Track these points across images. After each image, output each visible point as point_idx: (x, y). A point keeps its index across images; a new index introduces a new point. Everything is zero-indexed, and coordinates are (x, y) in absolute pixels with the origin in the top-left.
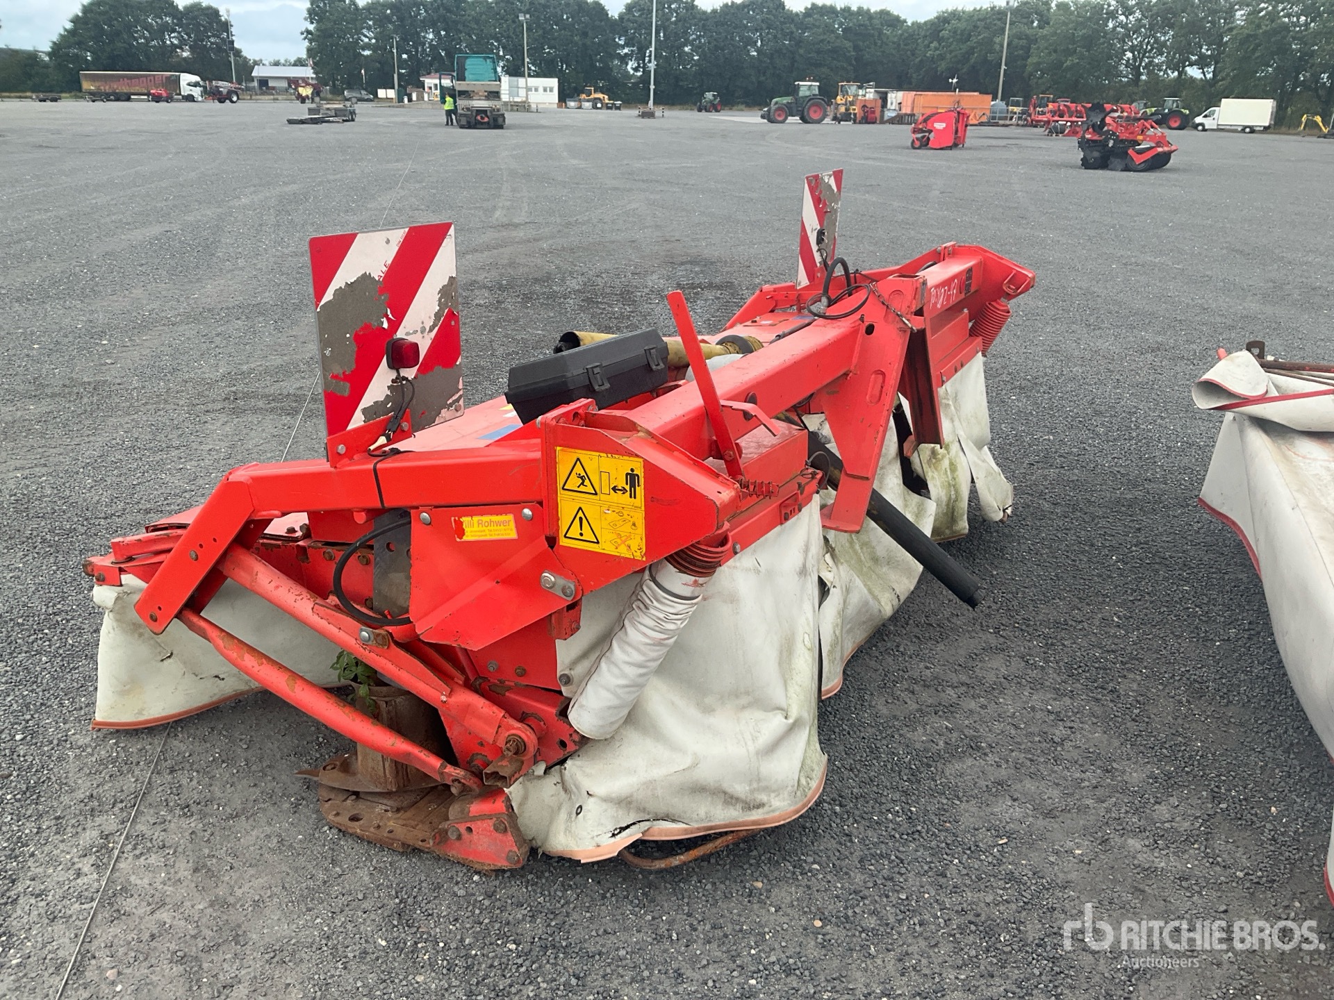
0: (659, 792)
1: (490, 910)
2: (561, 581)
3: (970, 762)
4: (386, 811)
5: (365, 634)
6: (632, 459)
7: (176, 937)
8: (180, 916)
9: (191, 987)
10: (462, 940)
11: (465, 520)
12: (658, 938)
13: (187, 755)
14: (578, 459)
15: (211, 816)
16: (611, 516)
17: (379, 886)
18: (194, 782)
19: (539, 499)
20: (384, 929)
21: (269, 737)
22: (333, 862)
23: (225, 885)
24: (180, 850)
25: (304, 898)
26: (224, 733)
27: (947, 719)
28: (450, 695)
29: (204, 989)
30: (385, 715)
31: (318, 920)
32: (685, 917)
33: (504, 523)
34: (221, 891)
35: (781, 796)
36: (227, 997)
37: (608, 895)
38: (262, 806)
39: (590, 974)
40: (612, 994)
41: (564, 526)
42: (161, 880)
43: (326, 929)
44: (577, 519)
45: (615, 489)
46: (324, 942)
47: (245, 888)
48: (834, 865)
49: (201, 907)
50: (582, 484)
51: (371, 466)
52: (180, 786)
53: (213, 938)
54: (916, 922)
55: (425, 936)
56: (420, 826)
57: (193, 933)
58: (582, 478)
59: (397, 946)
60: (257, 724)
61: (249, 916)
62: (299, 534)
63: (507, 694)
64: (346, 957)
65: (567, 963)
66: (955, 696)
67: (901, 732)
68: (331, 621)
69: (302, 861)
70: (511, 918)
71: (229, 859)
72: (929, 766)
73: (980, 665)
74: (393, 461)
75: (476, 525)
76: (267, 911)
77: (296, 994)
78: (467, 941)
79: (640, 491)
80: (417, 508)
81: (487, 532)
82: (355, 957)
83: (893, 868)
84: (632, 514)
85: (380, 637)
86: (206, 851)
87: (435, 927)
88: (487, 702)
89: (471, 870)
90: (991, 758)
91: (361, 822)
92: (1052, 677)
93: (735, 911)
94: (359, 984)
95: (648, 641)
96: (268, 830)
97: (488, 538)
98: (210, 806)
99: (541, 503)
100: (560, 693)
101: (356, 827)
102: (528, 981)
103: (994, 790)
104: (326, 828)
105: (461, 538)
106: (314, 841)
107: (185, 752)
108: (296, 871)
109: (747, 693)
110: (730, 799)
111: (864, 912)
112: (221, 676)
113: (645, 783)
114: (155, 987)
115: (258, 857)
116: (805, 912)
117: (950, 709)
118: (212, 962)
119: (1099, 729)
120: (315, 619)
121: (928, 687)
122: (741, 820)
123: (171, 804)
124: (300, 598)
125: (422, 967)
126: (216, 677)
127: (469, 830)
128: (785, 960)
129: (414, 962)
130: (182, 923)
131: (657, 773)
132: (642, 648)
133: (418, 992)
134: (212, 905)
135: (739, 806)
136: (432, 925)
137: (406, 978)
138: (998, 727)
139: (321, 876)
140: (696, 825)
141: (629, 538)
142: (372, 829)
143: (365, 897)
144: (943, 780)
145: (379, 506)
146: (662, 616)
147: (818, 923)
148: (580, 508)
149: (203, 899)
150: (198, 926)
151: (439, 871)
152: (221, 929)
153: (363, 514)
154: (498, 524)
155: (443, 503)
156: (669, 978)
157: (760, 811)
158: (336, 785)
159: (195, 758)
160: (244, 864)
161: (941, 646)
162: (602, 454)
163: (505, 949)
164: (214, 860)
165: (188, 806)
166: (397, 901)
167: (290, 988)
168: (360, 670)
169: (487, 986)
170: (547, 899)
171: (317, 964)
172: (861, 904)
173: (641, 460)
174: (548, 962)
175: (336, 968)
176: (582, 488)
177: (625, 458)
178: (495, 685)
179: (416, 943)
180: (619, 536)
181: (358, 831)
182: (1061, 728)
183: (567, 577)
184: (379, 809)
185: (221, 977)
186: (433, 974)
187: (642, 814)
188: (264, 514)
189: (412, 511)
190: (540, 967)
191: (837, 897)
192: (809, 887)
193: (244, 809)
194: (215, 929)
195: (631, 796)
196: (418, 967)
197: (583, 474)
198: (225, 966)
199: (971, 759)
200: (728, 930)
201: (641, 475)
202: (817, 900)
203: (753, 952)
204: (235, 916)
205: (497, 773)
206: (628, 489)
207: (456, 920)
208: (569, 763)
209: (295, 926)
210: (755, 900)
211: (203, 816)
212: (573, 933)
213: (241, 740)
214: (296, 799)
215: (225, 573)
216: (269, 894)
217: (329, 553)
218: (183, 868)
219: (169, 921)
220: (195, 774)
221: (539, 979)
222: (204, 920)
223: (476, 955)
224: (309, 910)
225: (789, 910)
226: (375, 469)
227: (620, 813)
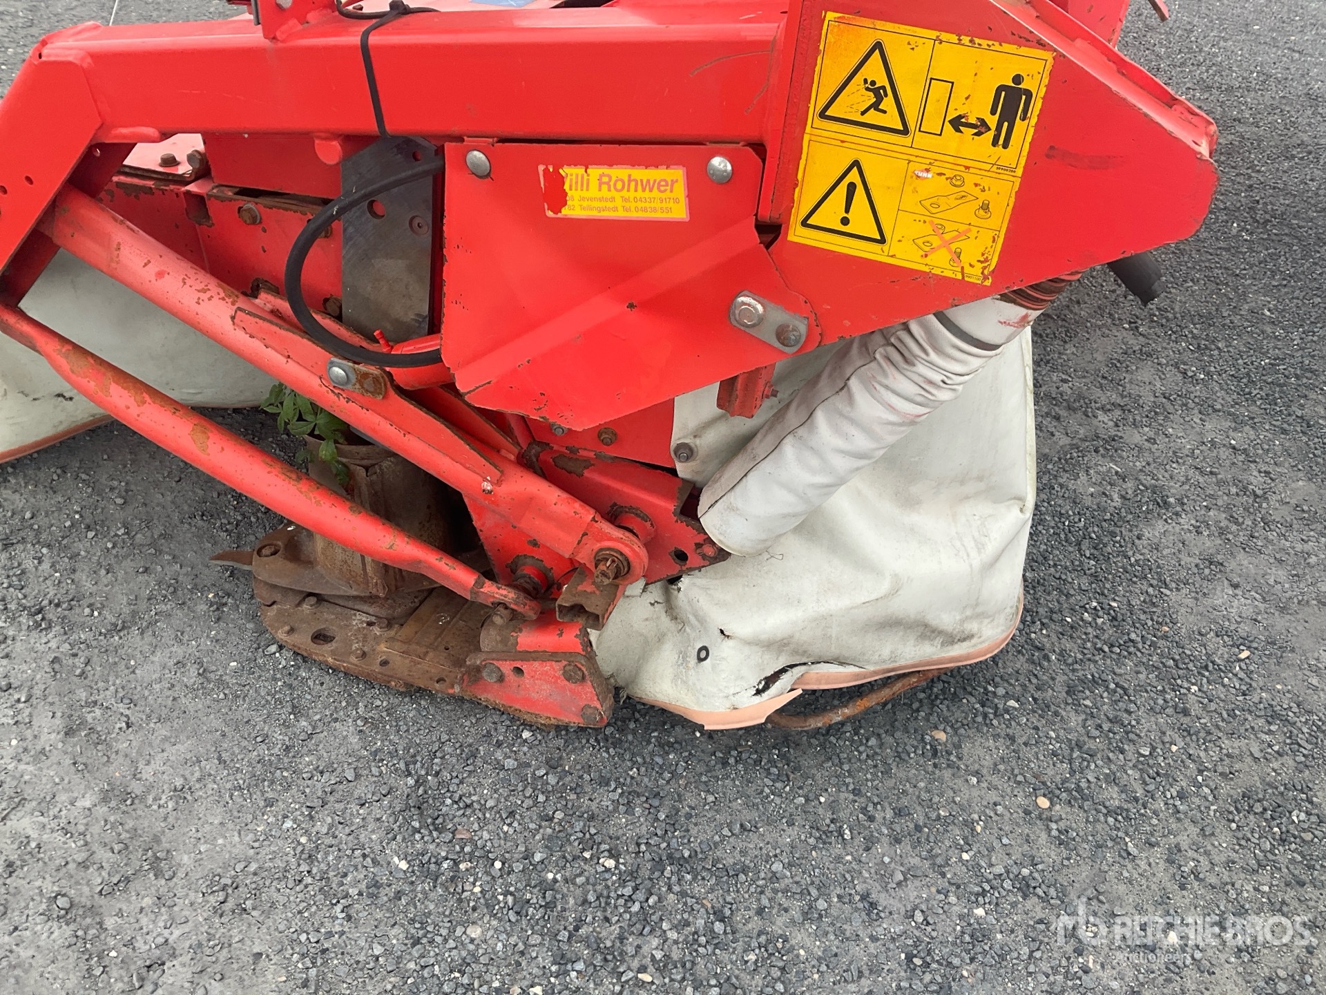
0: (834, 632)
1: (560, 791)
2: (779, 316)
3: (1160, 526)
4: (370, 624)
5: (338, 371)
6: (1024, 50)
7: (51, 867)
8: (53, 824)
9: (89, 970)
10: (528, 855)
11: (571, 173)
12: (824, 837)
13: (28, 515)
14: (878, 46)
15: (83, 626)
16: (932, 184)
17: (375, 753)
18: (46, 566)
19: (754, 135)
20: (399, 838)
21: (157, 484)
22: (296, 710)
23: (121, 759)
24: (37, 691)
25: (258, 781)
26: (84, 476)
27: (1112, 459)
28: (498, 483)
29: (115, 973)
30: (364, 489)
31: (288, 824)
32: (851, 796)
33: (660, 185)
34: (118, 770)
35: (995, 622)
36: (156, 985)
37: (732, 761)
38: (162, 607)
39: (738, 909)
40: (780, 945)
41: (805, 199)
42: (11, 751)
43: (303, 840)
44: (842, 189)
45: (957, 123)
46: (304, 867)
47: (157, 764)
48: (1035, 699)
49: (87, 803)
50: (875, 106)
51: (355, 40)
52: (23, 572)
53: (115, 868)
54: (1175, 794)
55: (467, 849)
56: (431, 654)
57: (80, 857)
58: (879, 93)
59: (426, 869)
60: (133, 461)
61: (171, 820)
62: (184, 169)
63: (586, 473)
64: (346, 896)
65: (698, 889)
66: (1111, 424)
67: (1061, 480)
68: (267, 341)
69: (243, 710)
70: (594, 805)
71: (122, 708)
72: (1113, 534)
73: (1128, 377)
74: (399, 32)
75: (594, 183)
76: (200, 808)
77: (273, 975)
78: (538, 857)
79: (1024, 132)
80: (460, 139)
81: (619, 203)
82: (360, 894)
83: (1116, 702)
84: (985, 183)
85: (370, 380)
86: (82, 695)
87: (481, 828)
88: (565, 495)
89: (517, 721)
90: (1186, 521)
91: (334, 645)
92: (1222, 398)
93: (922, 784)
94: (378, 950)
95: (893, 418)
96: (179, 651)
97: (621, 214)
98: (77, 610)
99: (759, 148)
100: (673, 472)
101: (325, 653)
102: (647, 929)
103: (1207, 571)
104: (273, 648)
105: (557, 210)
106: (258, 673)
107: (23, 511)
108: (237, 729)
109: (980, 479)
110: (926, 631)
111: (1098, 779)
112: (67, 395)
113: (815, 620)
114: (26, 972)
115: (169, 702)
116: (1019, 783)
117: (1110, 445)
118: (120, 913)
119: (1301, 474)
120: (239, 337)
121: (1074, 410)
122: (935, 657)
123: (12, 606)
124: (205, 296)
125: (474, 909)
126: (59, 395)
127: (519, 671)
128: (1015, 870)
129: (460, 900)
130: (59, 837)
131: (835, 604)
132: (878, 429)
133: (477, 961)
134: (105, 800)
135: (938, 641)
136: (476, 826)
137: (452, 930)
138: (1179, 471)
139: (278, 736)
140: (871, 668)
141: (963, 235)
142: (353, 659)
143: (358, 776)
144: (1139, 557)
145: (372, 127)
146: (937, 378)
147: (1044, 803)
148: (856, 164)
149: (88, 787)
150: (86, 844)
151: (468, 723)
152: (127, 847)
153: (336, 144)
154: (648, 186)
155: (520, 133)
156: (857, 909)
157: (965, 644)
158: (283, 582)
159: (42, 520)
160: (149, 717)
161: (1070, 349)
162: (945, 36)
163: (600, 869)
164: (98, 712)
165: (40, 611)
166: (411, 781)
167: (263, 962)
168: (321, 420)
169: (586, 940)
170: (643, 769)
171: (300, 912)
172: (1093, 766)
173: (1048, 56)
174: (670, 889)
175: (335, 918)
176: (873, 117)
177: (1007, 47)
178: (563, 455)
179: (456, 863)
180: (939, 230)
181: (330, 660)
182: (1255, 473)
183: (790, 306)
184: (359, 620)
185: (139, 944)
186: (495, 923)
187: (798, 657)
188: (123, 132)
189: (448, 146)
190: (660, 900)
191: (1054, 754)
192: (1012, 739)
193: (134, 613)
194: (117, 848)
195: (791, 637)
196: (465, 912)
197: (882, 81)
198: (144, 921)
199: (1161, 522)
200: (919, 817)
201: (1039, 92)
202: (1030, 761)
203: (965, 856)
204: (148, 820)
205: (582, 607)
206: (993, 126)
207: (512, 814)
208: (685, 582)
209: (251, 836)
210: (943, 762)
211: (68, 628)
212: (694, 831)
213: (112, 489)
214: (216, 595)
215: (56, 241)
216: (197, 775)
217: (249, 210)
218: (47, 728)
219: (34, 834)
220: (45, 551)
221: (665, 926)
222: (96, 829)
223: (555, 881)
224: (270, 803)
225: (995, 780)
226: (365, 47)
227: (767, 657)
